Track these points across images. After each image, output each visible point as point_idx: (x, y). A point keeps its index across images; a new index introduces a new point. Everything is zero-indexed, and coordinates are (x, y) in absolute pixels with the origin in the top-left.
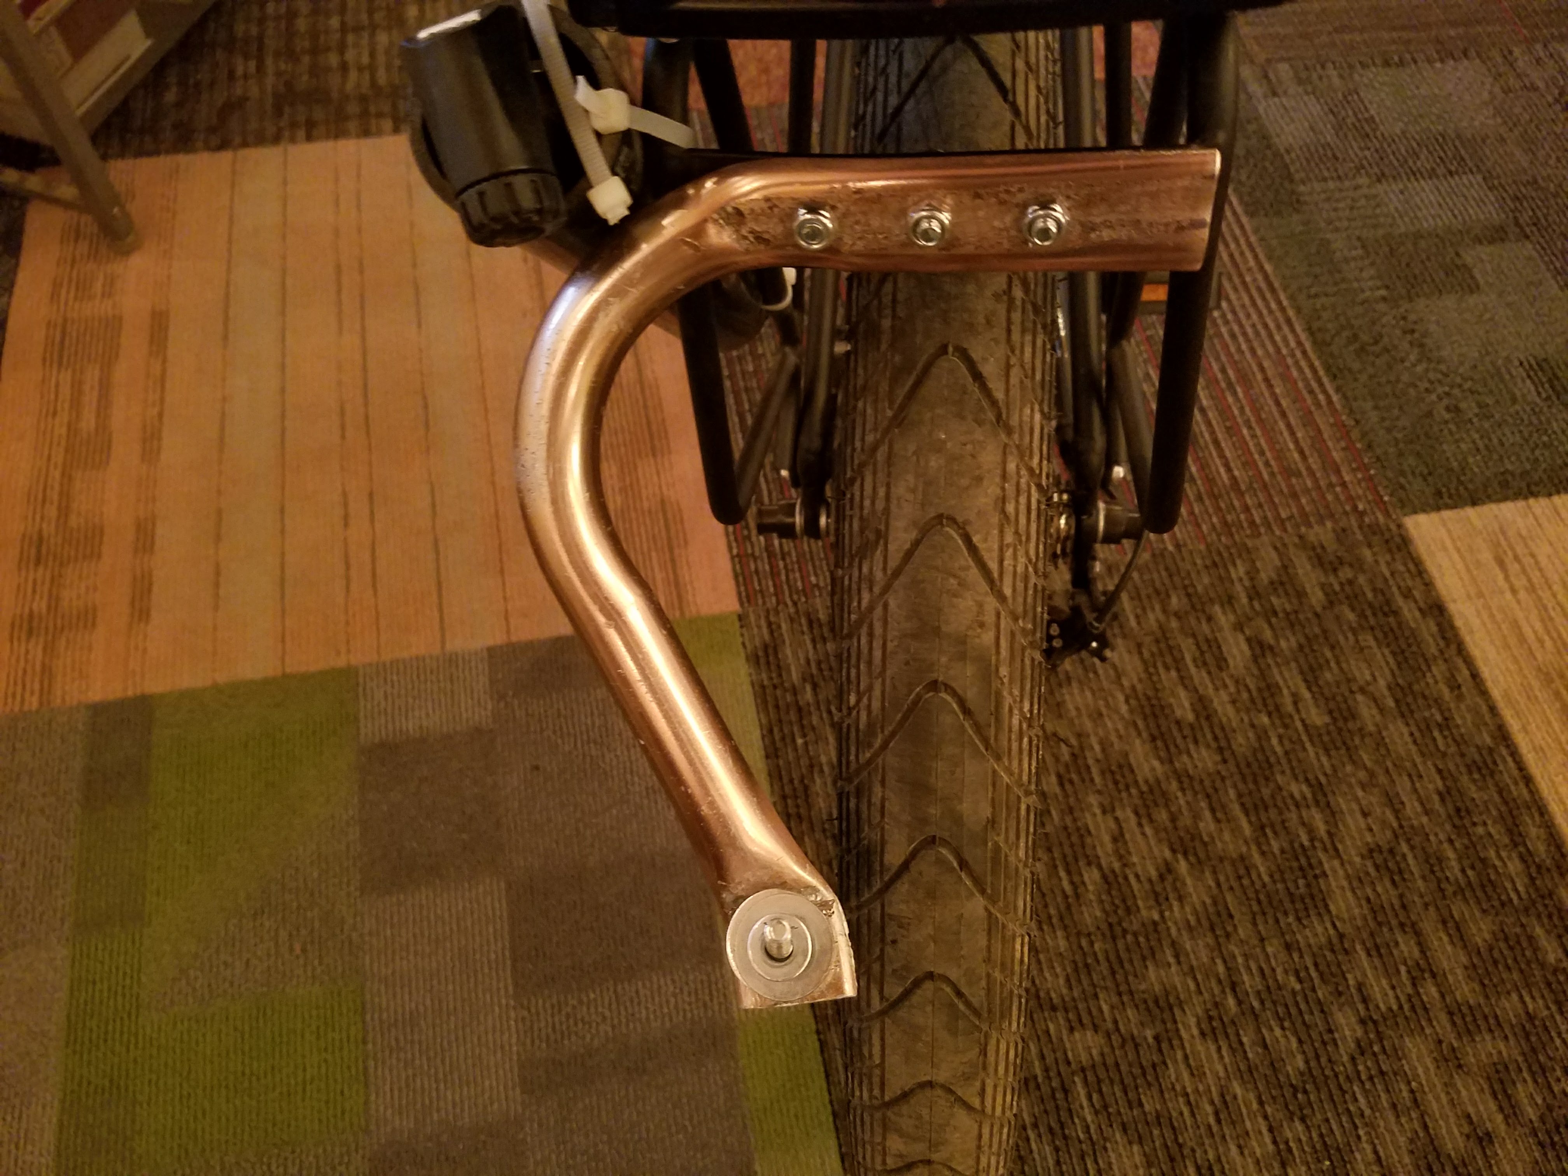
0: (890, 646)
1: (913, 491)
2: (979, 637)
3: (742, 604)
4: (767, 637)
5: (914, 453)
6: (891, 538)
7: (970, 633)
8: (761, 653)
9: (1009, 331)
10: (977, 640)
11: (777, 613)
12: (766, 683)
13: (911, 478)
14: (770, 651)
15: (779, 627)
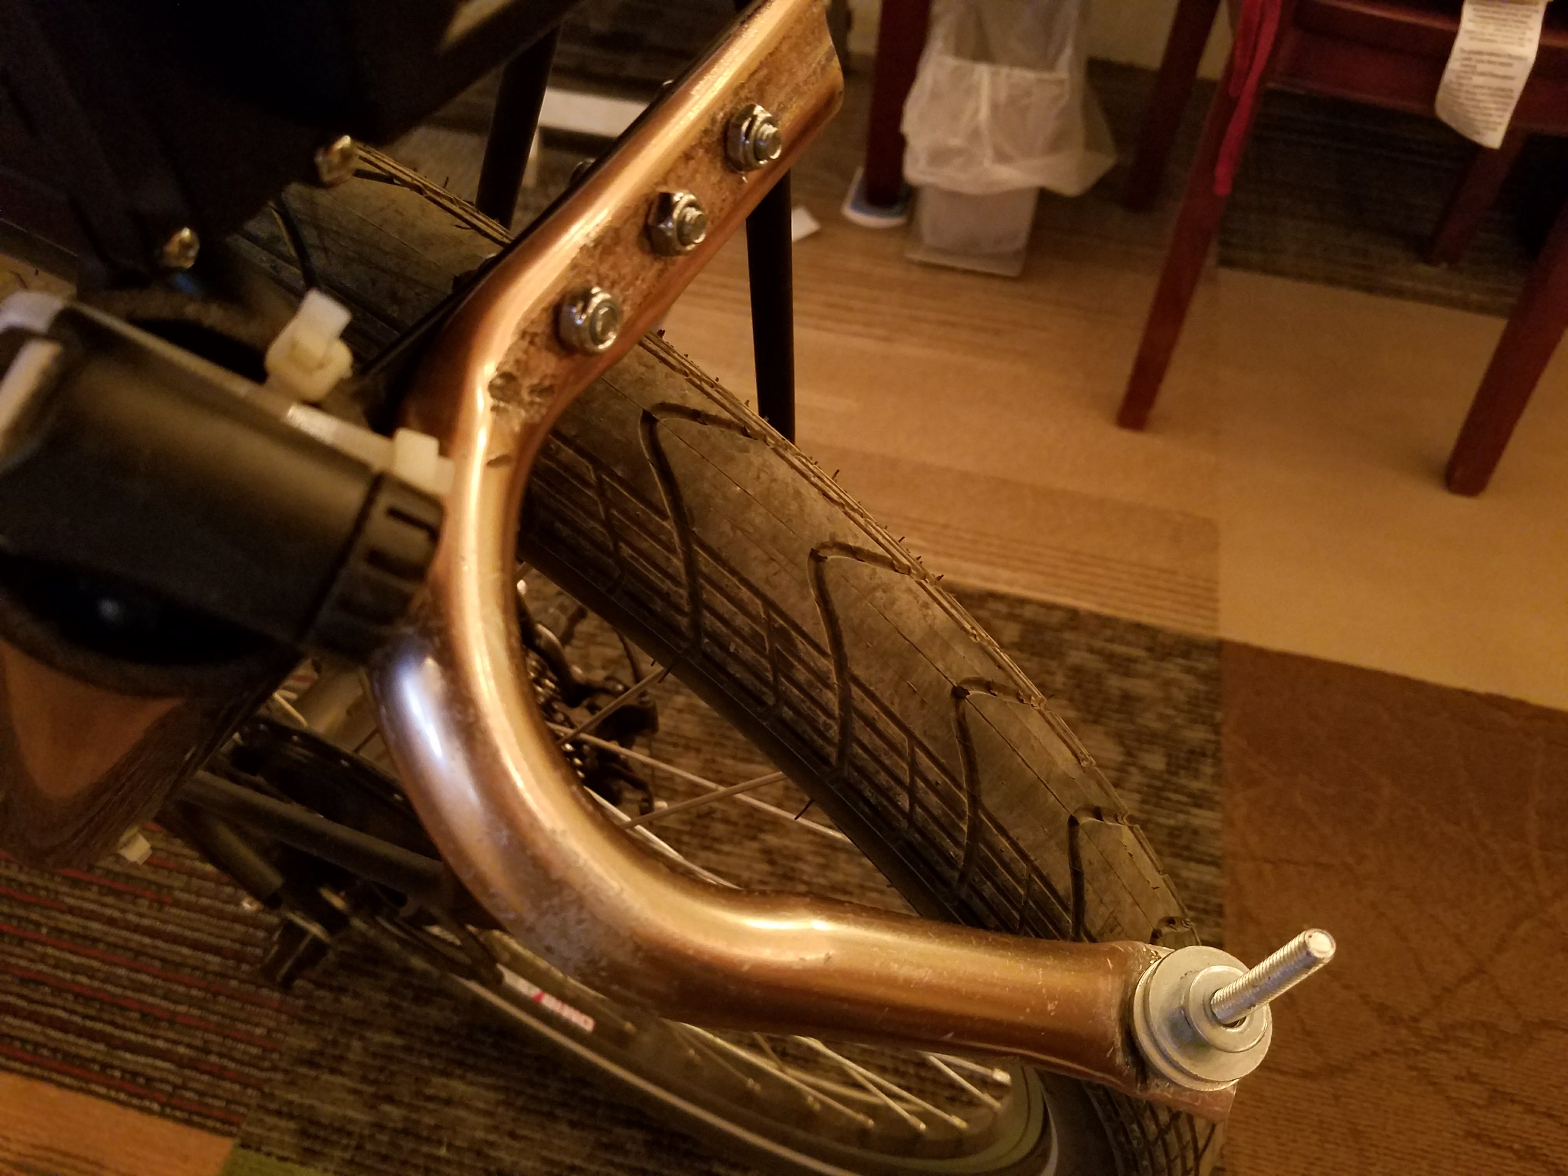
0: (896, 708)
1: (771, 560)
3: (230, 1135)
4: (292, 1125)
5: (733, 529)
6: (798, 621)
8: (307, 1144)
11: (272, 1096)
12: (347, 1156)
14: (312, 1130)
15: (290, 1103)
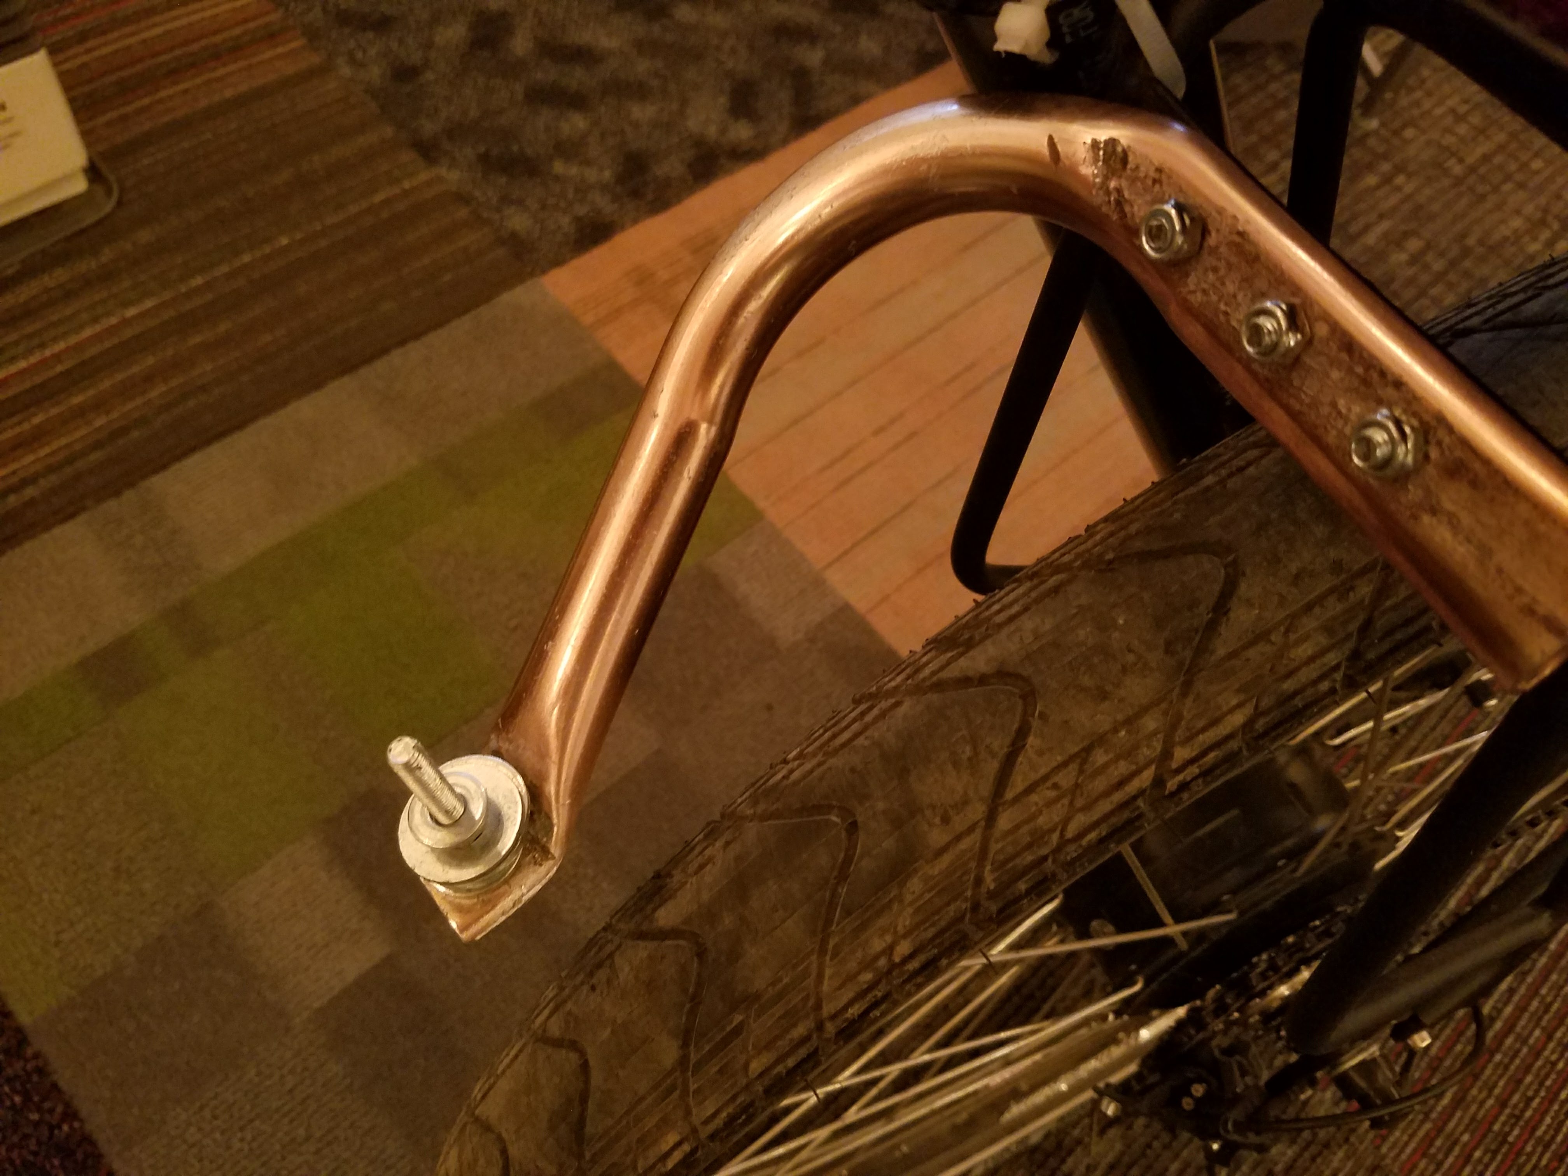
0: (861, 741)
1: (1037, 637)
2: (931, 825)
5: (1080, 607)
6: (971, 653)
7: (928, 813)
9: (1309, 608)
10: (926, 827)
13: (1048, 625)
